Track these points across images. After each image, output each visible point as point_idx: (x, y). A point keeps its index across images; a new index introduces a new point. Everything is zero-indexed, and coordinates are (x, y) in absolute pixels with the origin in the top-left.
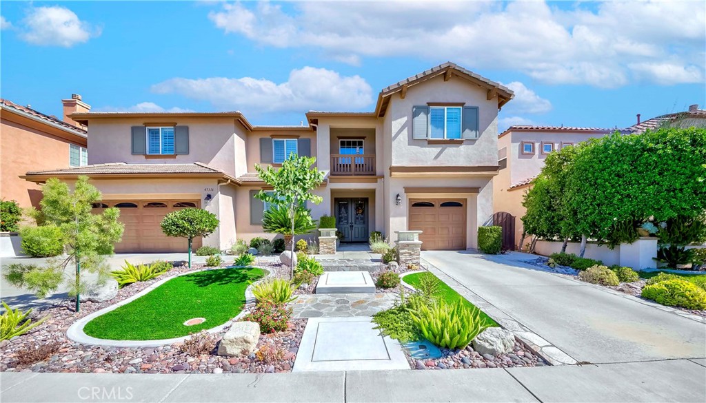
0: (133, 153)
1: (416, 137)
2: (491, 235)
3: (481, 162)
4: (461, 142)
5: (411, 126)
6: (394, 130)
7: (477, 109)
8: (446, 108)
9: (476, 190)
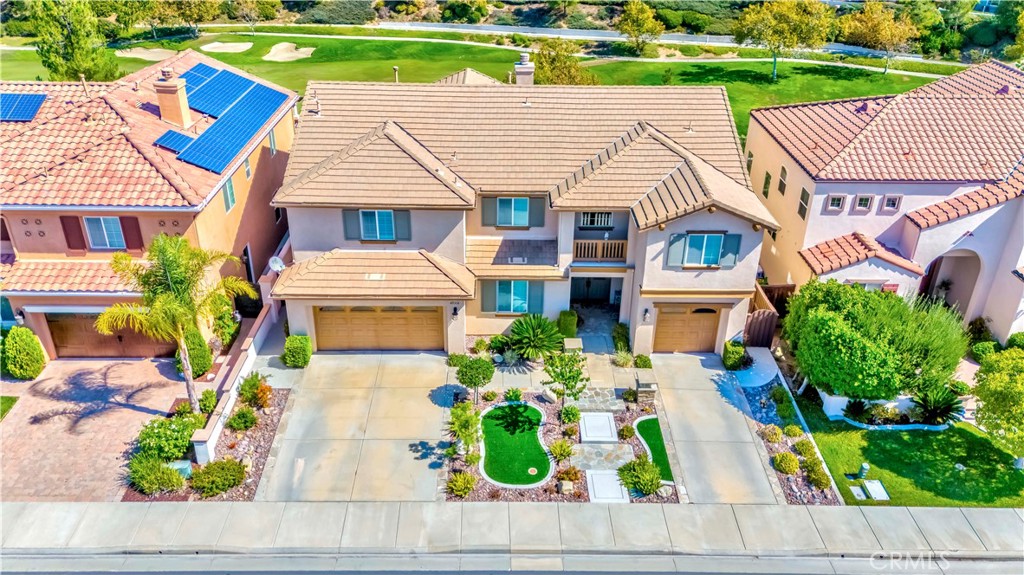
0: (348, 238)
1: (670, 264)
2: (732, 356)
3: (736, 287)
4: (717, 269)
5: (667, 253)
6: (649, 256)
7: (739, 237)
8: (706, 236)
9: (730, 305)
